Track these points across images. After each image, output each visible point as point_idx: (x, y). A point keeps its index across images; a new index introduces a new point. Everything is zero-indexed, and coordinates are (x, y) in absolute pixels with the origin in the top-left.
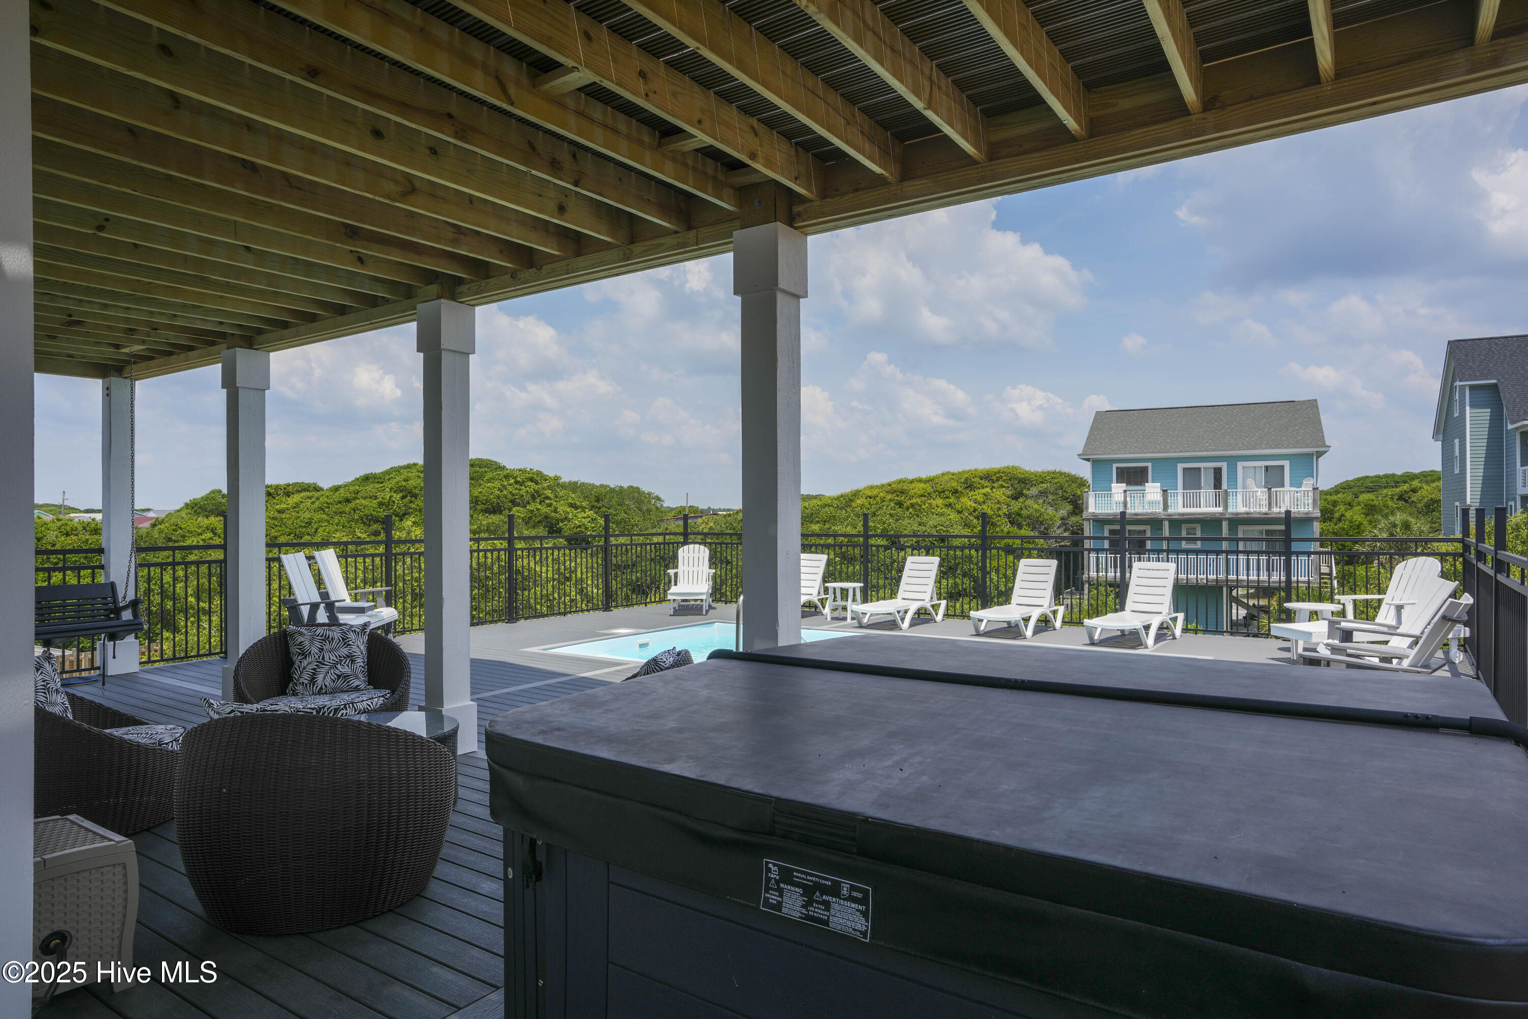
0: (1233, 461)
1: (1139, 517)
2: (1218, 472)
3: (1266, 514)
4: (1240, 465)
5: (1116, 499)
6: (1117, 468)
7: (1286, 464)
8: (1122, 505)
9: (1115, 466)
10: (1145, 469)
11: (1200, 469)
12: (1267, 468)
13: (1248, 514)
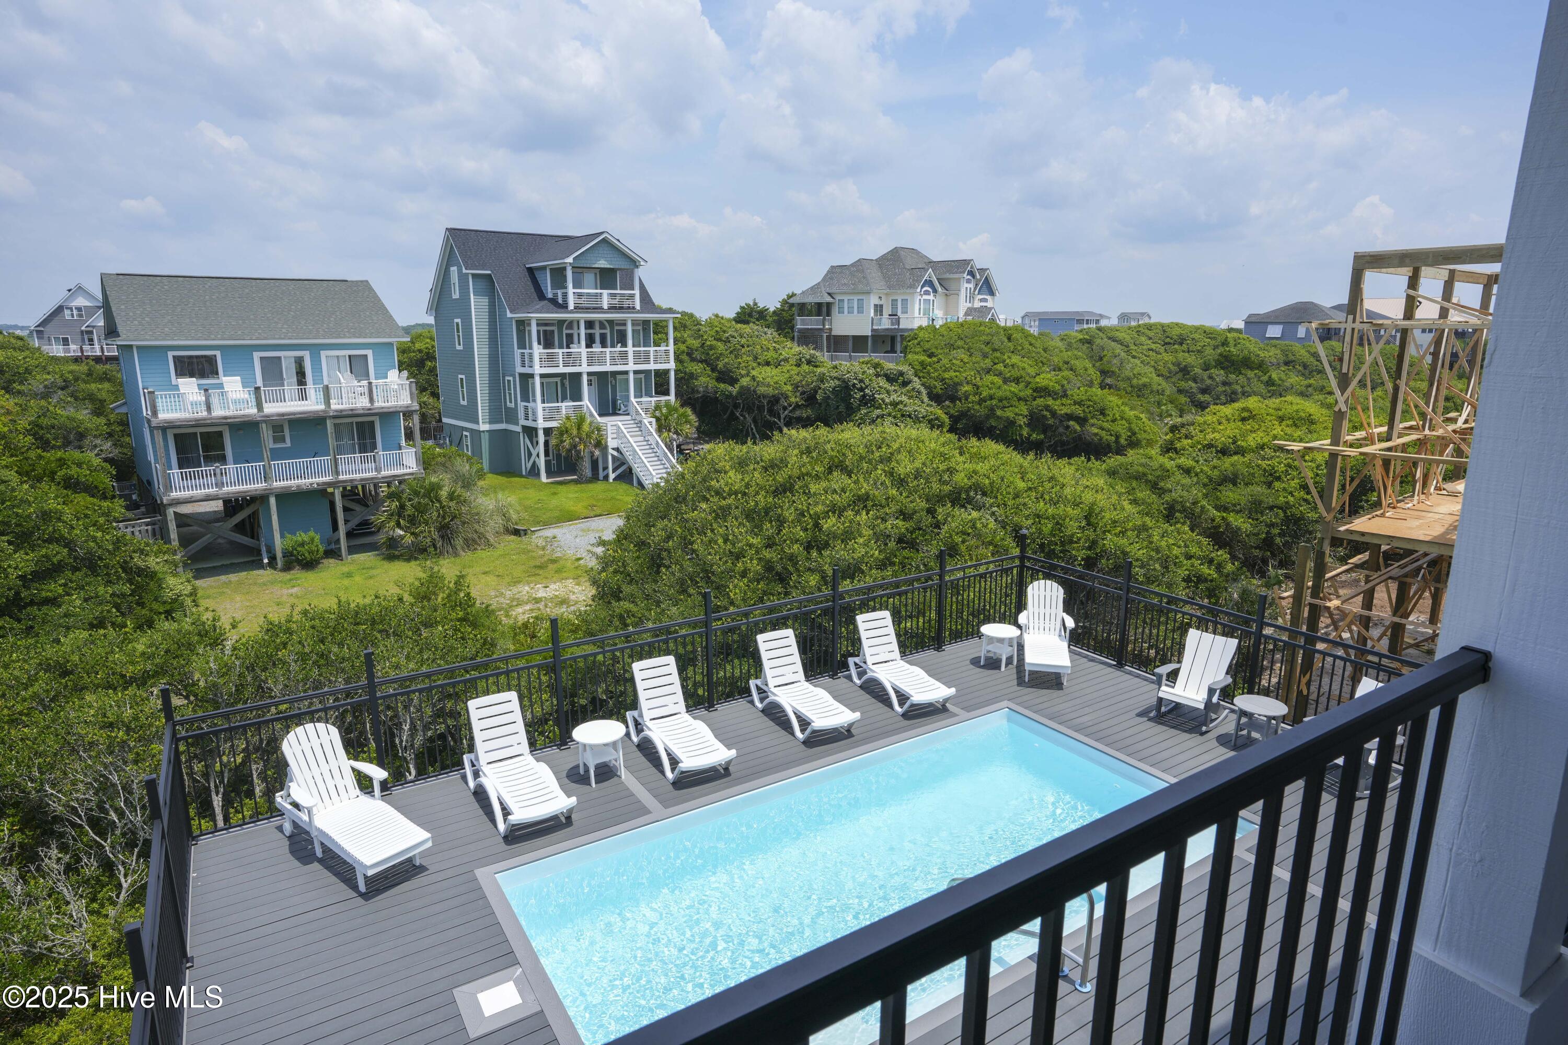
0: (315, 350)
1: (229, 421)
2: (299, 362)
3: (370, 409)
4: (324, 354)
5: (191, 399)
6: (174, 357)
7: (369, 353)
8: (204, 408)
9: (171, 354)
10: (211, 360)
11: (279, 358)
12: (350, 356)
13: (352, 410)
